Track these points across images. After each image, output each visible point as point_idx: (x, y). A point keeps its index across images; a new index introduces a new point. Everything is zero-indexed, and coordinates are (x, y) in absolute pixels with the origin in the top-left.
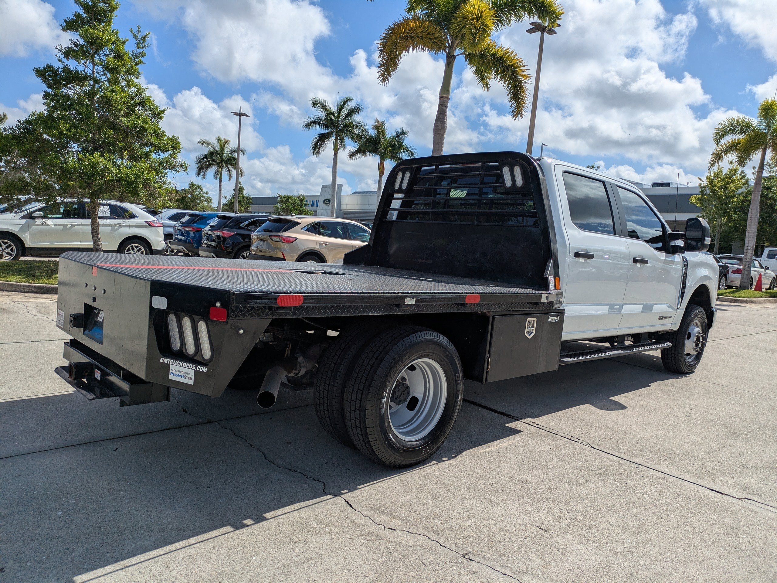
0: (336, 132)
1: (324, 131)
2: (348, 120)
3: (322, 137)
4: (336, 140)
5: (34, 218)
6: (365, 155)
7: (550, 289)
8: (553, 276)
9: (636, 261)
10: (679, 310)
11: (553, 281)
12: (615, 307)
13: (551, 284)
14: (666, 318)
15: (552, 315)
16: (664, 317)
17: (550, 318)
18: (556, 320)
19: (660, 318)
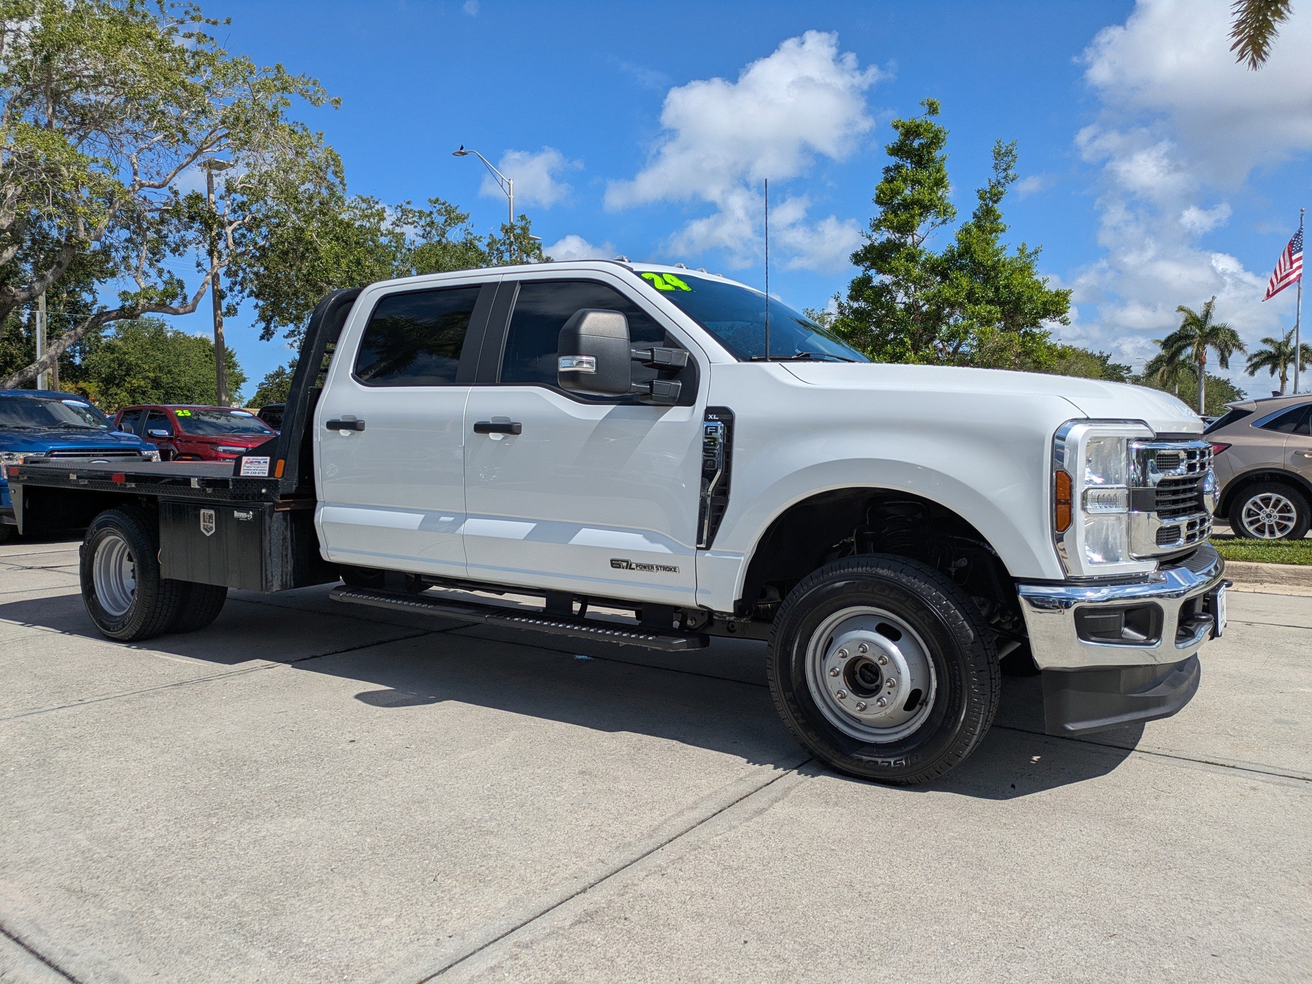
7: (242, 474)
8: (268, 459)
9: (482, 428)
10: (708, 554)
11: (264, 465)
12: (443, 519)
13: (253, 468)
14: (645, 567)
15: (240, 509)
16: (637, 565)
17: (236, 514)
18: (247, 518)
19: (615, 564)
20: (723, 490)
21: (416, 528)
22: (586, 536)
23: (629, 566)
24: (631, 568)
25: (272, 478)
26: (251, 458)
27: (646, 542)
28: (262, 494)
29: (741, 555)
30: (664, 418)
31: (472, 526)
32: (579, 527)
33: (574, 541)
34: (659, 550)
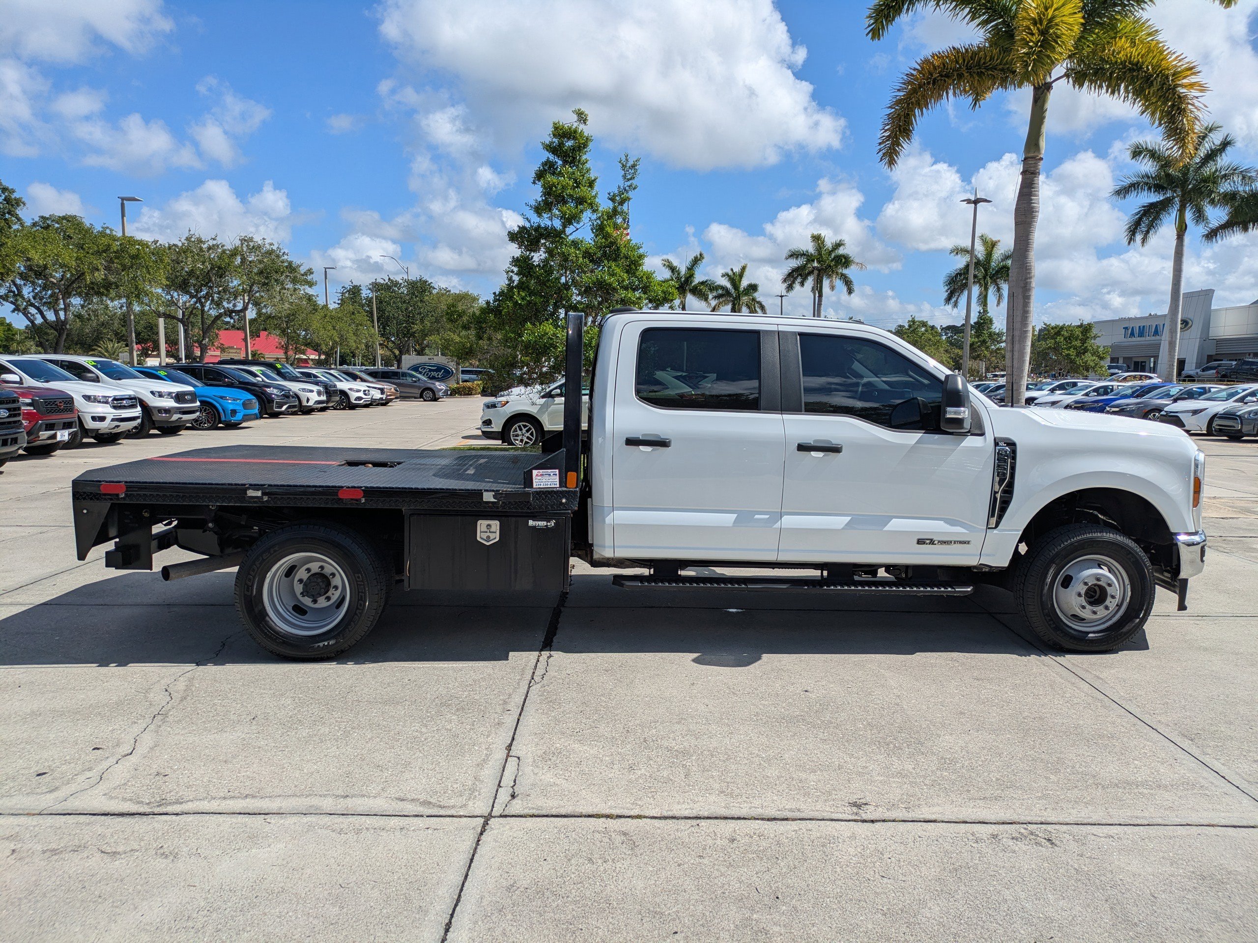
0: (1183, 196)
1: (1154, 198)
2: (1207, 170)
3: (1149, 210)
4: (1182, 211)
5: (552, 397)
6: (1246, 229)
7: (534, 486)
8: (557, 471)
9: (803, 448)
10: (995, 531)
11: (554, 477)
12: (757, 516)
13: (544, 480)
14: (945, 542)
15: (534, 518)
16: (939, 542)
17: (531, 523)
18: (547, 526)
19: (920, 542)
20: (1009, 491)
21: (731, 525)
22: (896, 524)
23: (932, 542)
24: (933, 544)
25: (564, 489)
26: (541, 471)
27: (948, 526)
28: (562, 503)
29: (1018, 530)
30: (962, 445)
31: (788, 521)
32: (891, 518)
33: (888, 528)
34: (958, 531)
